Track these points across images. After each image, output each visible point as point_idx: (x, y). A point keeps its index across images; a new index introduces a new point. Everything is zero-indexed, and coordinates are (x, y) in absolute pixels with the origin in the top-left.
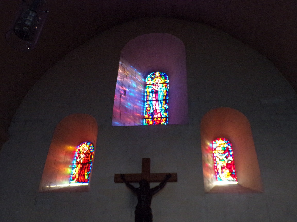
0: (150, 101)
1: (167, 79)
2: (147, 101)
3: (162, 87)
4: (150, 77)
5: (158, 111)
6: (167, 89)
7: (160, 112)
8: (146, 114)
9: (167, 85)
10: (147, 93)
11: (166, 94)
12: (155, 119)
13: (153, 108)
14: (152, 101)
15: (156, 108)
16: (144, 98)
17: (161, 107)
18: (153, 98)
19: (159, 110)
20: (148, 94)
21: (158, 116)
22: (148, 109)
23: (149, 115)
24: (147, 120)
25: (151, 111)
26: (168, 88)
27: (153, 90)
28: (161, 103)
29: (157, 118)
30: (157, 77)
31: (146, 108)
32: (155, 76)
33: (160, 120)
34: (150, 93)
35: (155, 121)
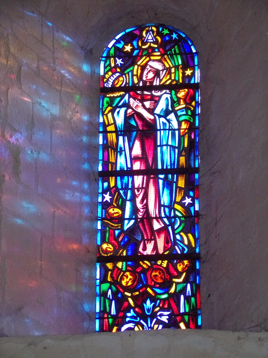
0: (122, 173)
1: (193, 67)
2: (105, 175)
3: (173, 102)
4: (119, 53)
5: (157, 226)
6: (194, 115)
7: (164, 230)
8: (103, 241)
9: (193, 98)
10: (105, 132)
11: (191, 142)
12: (146, 264)
13: (135, 210)
14: (131, 173)
15: (146, 207)
16: (94, 161)
17: (171, 207)
18: (134, 159)
19: (159, 218)
20: (112, 137)
21: (155, 247)
22: (115, 211)
23: (119, 243)
24: (110, 266)
25: (127, 225)
26: (199, 111)
27: (132, 116)
28: (168, 184)
29: (153, 258)
30: (150, 52)
31: (106, 205)
32: (139, 48)
33: (167, 268)
34: (117, 132)
35: (144, 271)
